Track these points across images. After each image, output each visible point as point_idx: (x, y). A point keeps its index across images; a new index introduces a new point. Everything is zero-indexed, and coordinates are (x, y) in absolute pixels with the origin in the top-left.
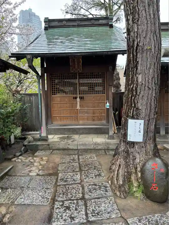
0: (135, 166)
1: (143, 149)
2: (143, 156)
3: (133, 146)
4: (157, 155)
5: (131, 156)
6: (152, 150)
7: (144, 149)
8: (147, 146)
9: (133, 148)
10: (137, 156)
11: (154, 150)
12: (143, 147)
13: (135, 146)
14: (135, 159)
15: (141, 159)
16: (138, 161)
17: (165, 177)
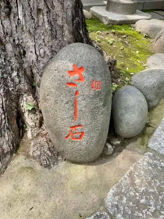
0: (28, 73)
1: (41, 16)
2: (46, 41)
3: (7, 10)
4: (81, 32)
5: (9, 47)
6: (70, 19)
7: (46, 20)
8: (53, 7)
9: (8, 15)
10: (29, 43)
11: (73, 20)
12: (39, 11)
13: (14, 10)
14: (25, 52)
15: (42, 51)
16: (34, 57)
17: (102, 104)
